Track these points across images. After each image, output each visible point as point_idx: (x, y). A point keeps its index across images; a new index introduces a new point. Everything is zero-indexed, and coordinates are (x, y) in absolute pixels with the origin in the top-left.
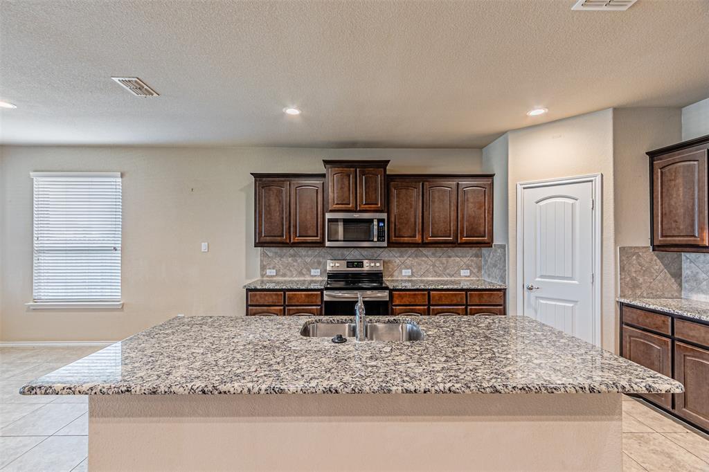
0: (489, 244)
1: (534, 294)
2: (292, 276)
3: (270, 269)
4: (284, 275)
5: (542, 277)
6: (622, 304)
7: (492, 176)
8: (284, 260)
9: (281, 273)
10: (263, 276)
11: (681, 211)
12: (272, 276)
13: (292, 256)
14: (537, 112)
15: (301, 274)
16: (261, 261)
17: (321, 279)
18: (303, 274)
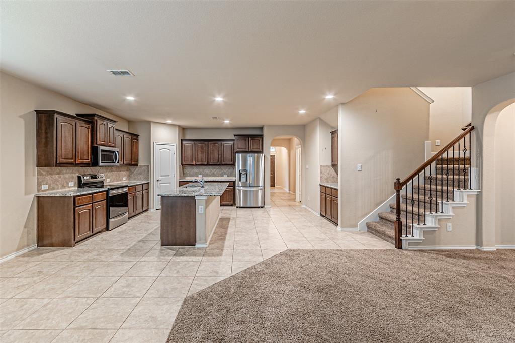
0: (137, 165)
1: (159, 182)
2: (58, 189)
3: (44, 184)
4: (53, 189)
5: (161, 176)
6: (180, 181)
7: (137, 136)
8: (53, 176)
9: (51, 187)
10: (38, 191)
11: (189, 156)
12: (45, 190)
13: (59, 173)
14: (169, 122)
15: (63, 187)
16: (38, 179)
17: (74, 188)
18: (65, 186)
